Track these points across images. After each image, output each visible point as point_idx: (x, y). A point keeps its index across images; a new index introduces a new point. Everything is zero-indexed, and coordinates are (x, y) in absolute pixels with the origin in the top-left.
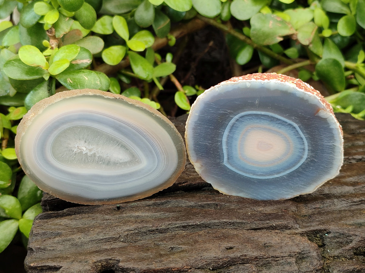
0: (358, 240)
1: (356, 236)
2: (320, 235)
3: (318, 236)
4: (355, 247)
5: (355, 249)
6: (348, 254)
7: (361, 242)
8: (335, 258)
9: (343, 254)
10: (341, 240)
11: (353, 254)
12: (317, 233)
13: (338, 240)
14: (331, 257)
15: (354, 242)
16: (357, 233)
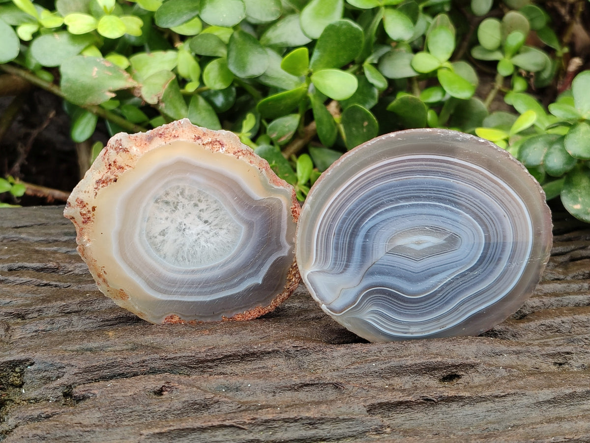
0: (73, 373)
1: (72, 366)
2: (20, 369)
3: (17, 369)
4: (66, 383)
5: (67, 387)
6: (52, 396)
7: (77, 376)
8: (31, 403)
9: (44, 395)
10: (48, 374)
11: (62, 394)
12: (16, 366)
13: (44, 374)
14: (25, 400)
15: (66, 376)
16: (73, 362)
